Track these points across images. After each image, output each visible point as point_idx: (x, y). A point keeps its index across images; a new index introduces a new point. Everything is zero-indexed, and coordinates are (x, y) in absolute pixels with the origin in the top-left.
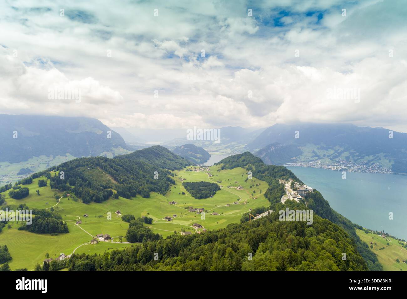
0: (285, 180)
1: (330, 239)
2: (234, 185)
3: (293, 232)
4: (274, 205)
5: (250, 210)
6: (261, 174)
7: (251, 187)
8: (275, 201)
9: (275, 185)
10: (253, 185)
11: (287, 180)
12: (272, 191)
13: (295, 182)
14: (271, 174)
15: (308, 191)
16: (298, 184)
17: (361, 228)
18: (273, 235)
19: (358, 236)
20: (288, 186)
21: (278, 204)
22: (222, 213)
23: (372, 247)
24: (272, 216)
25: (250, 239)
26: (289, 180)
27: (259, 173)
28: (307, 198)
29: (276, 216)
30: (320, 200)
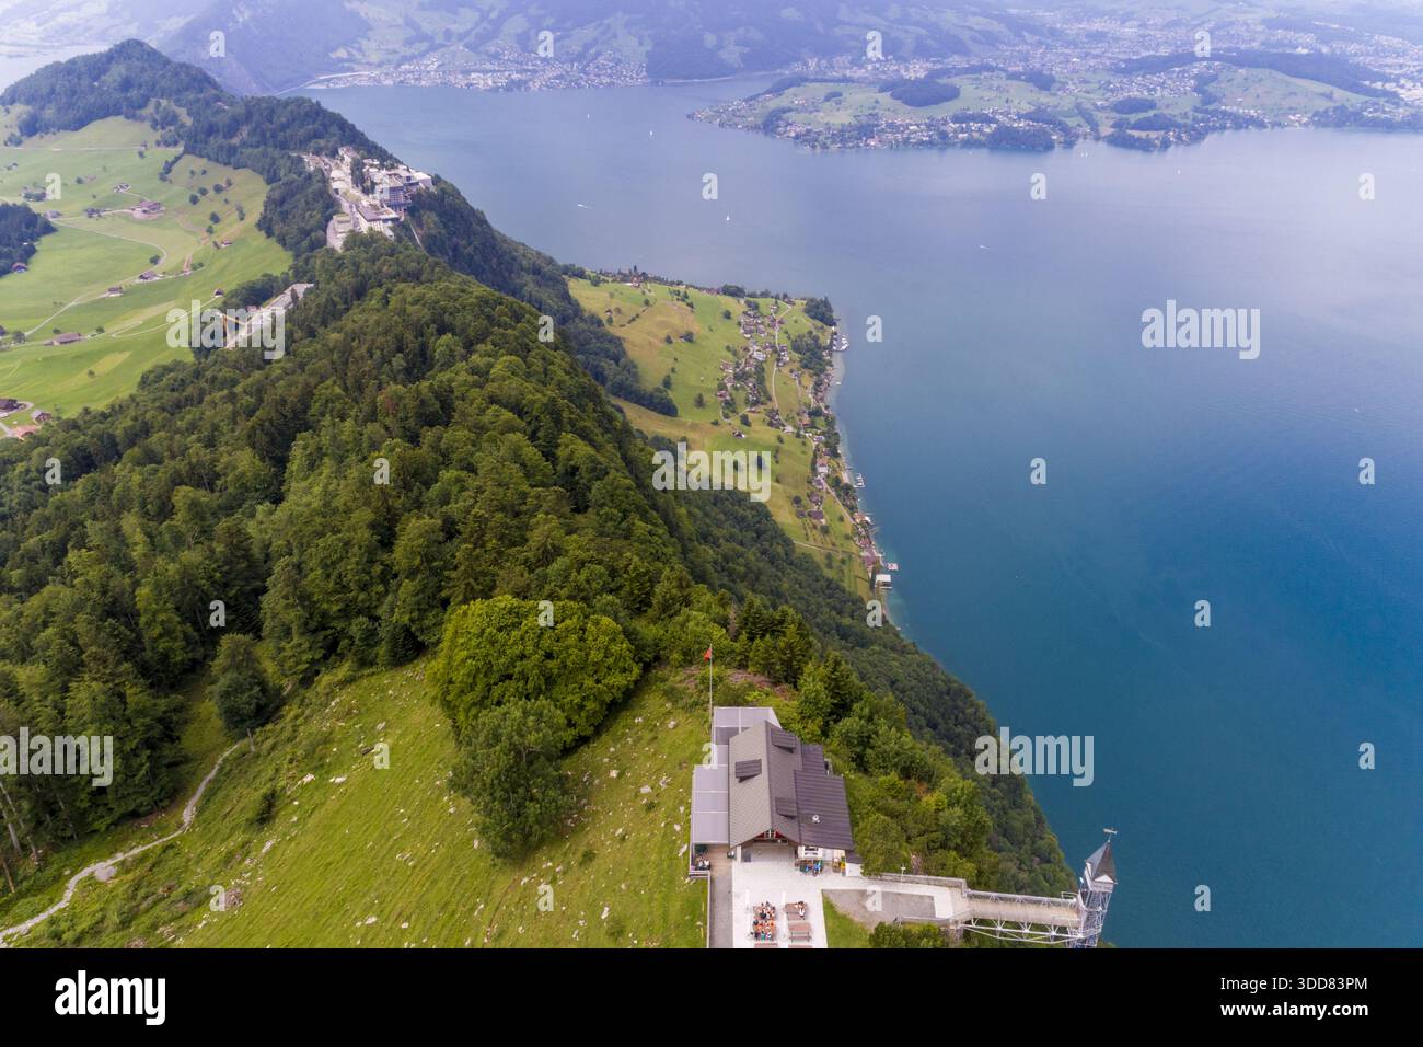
0: (326, 155)
1: (505, 358)
2: (113, 201)
3: (394, 363)
4: (307, 261)
5: (218, 293)
6: (225, 137)
7: (194, 200)
8: (305, 244)
9: (292, 182)
10: (204, 192)
11: (334, 154)
12: (286, 207)
13: (364, 158)
14: (263, 134)
15: (414, 189)
16: (375, 166)
17: (580, 274)
18: (329, 391)
19: (576, 300)
20: (340, 178)
21: (320, 252)
22: (101, 330)
23: (610, 321)
24: (310, 309)
25: (252, 427)
26: (341, 152)
27: (212, 138)
28: (417, 214)
29: (326, 307)
30: (458, 215)
